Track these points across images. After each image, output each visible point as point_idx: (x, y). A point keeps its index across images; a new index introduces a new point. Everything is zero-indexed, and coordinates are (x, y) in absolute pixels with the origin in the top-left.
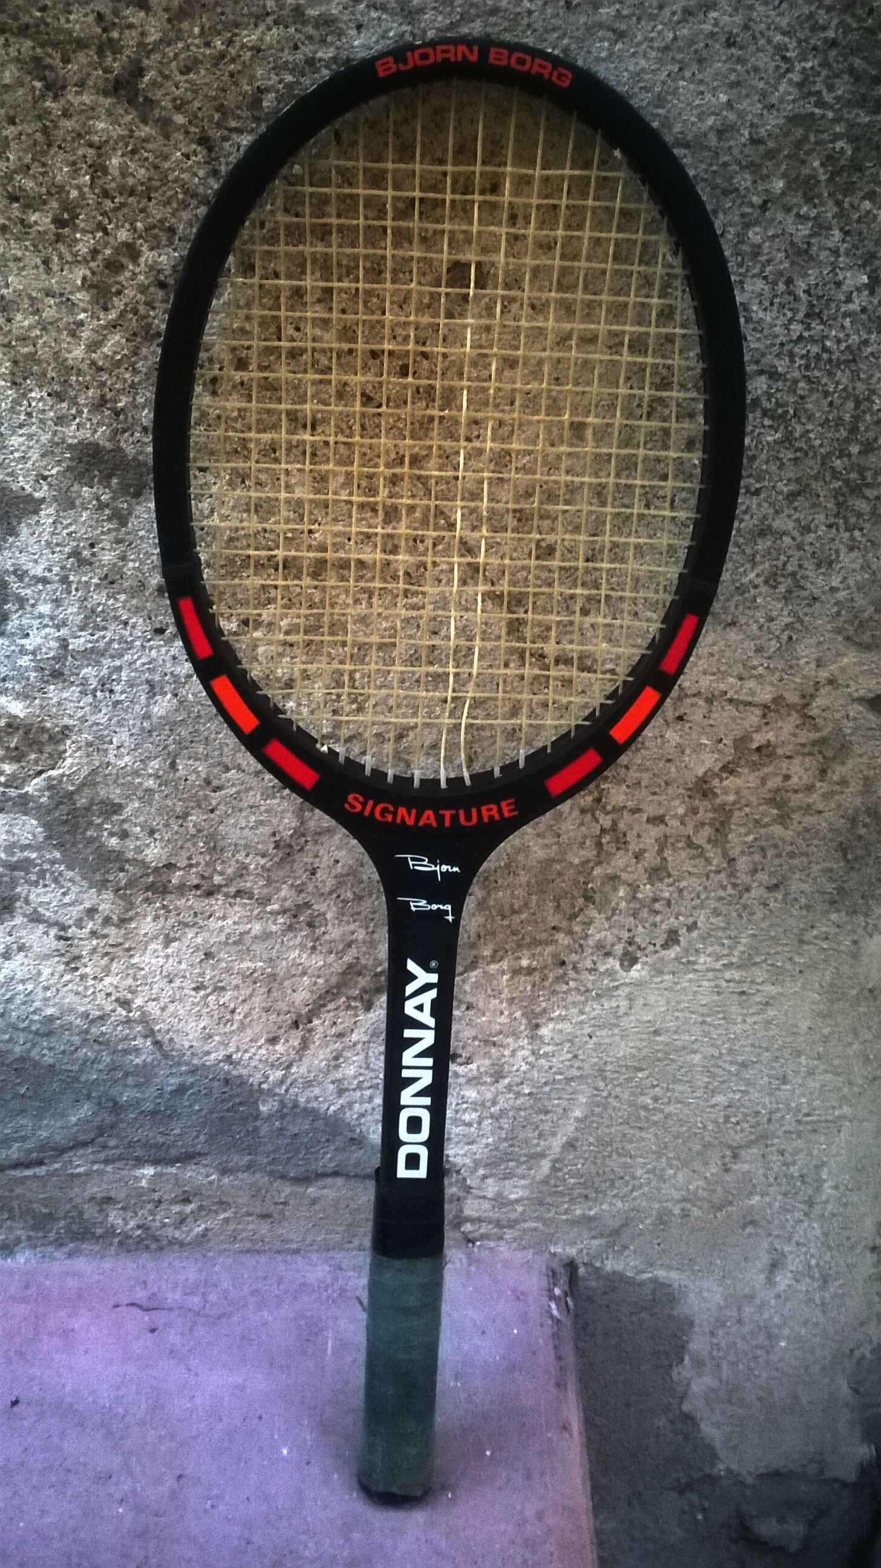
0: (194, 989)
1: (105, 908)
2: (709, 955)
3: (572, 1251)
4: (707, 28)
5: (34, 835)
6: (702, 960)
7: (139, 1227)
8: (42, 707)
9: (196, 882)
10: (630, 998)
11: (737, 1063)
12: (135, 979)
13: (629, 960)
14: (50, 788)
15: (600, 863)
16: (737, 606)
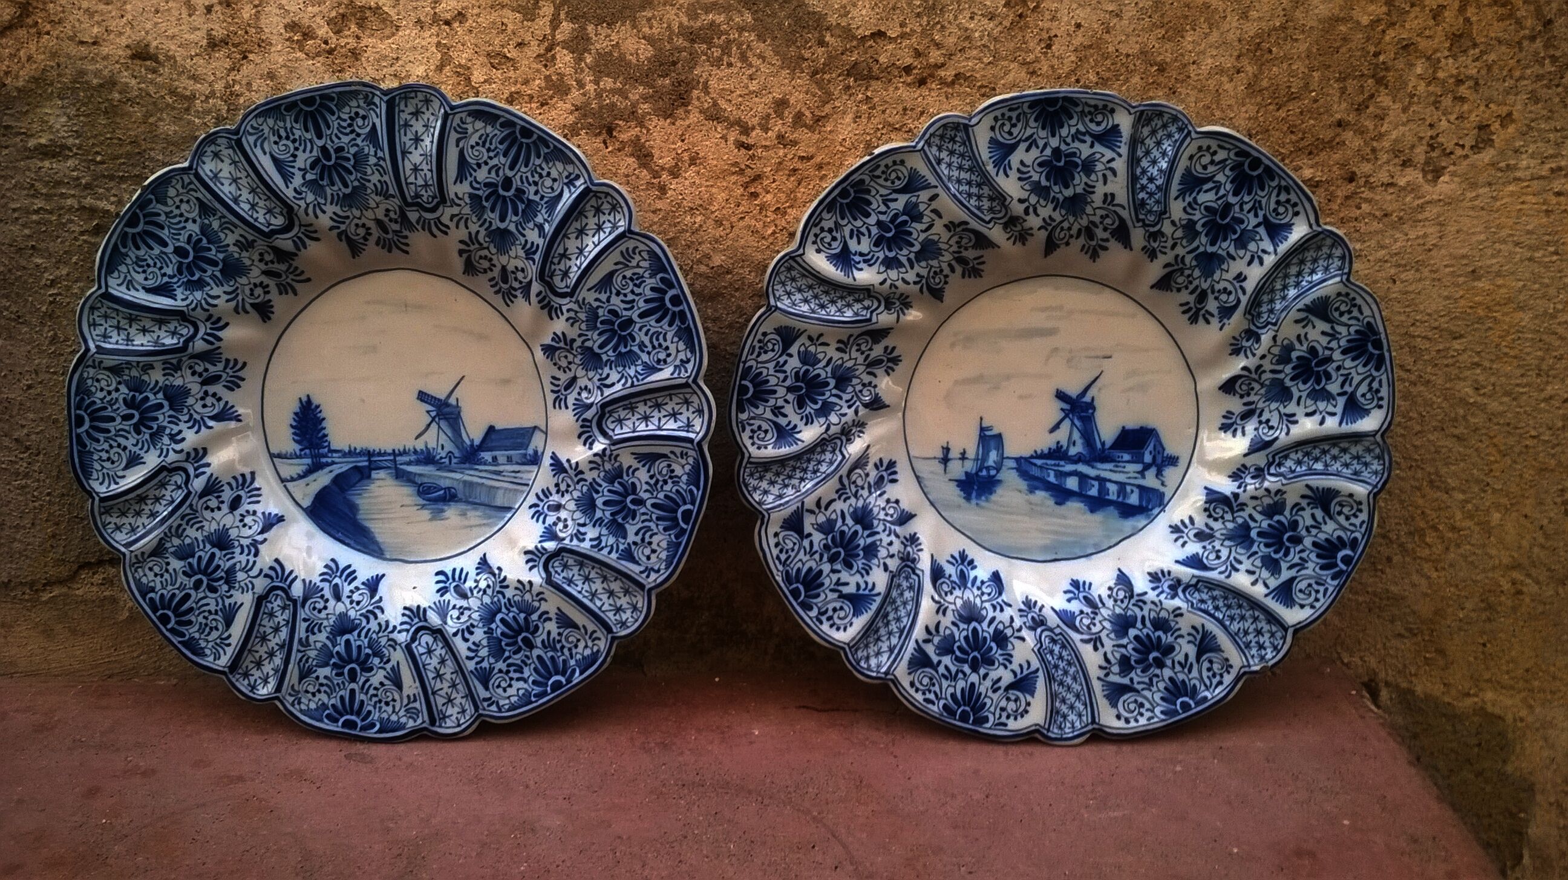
1: (798, 99)
2: (1532, 157)
3: (1373, 662)
6: (1524, 164)
9: (908, 61)
10: (1441, 224)
13: (1435, 173)
15: (1393, 24)
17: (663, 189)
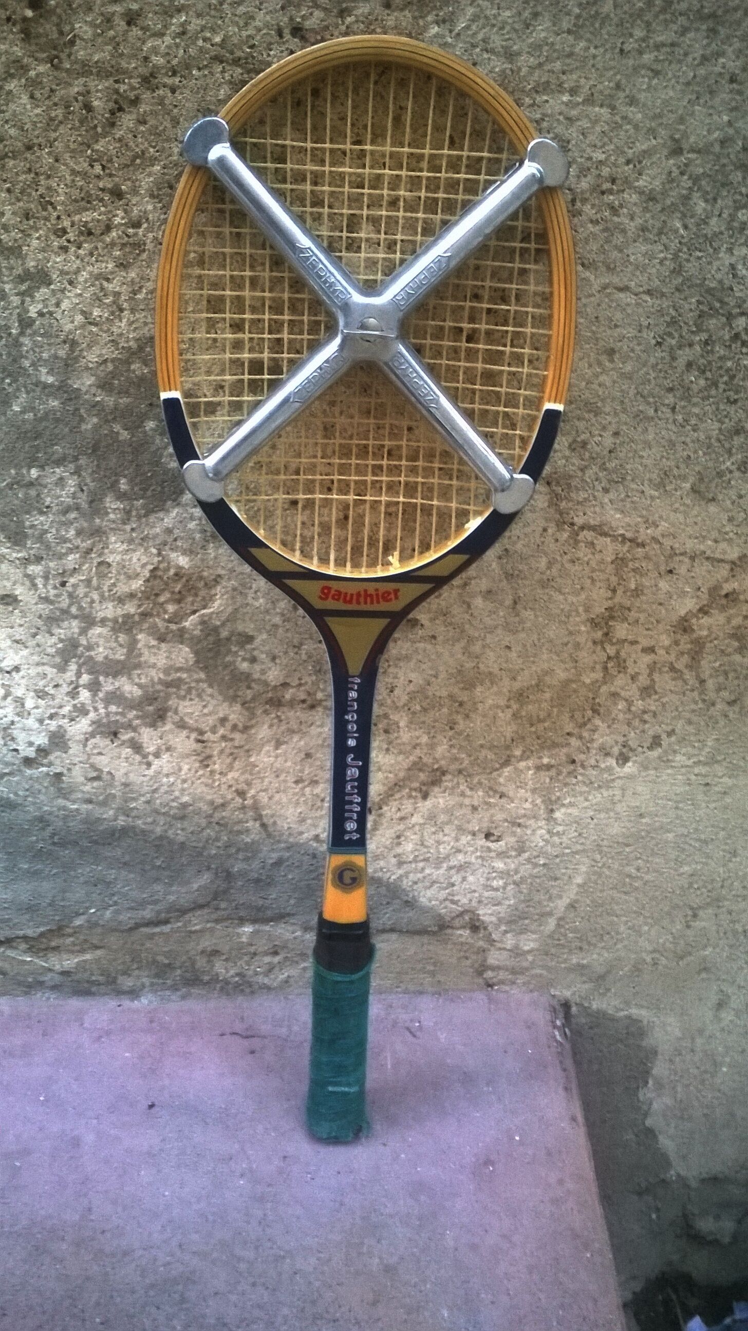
0: (296, 782)
1: (233, 717)
2: (684, 755)
3: (567, 994)
4: (718, 69)
5: (187, 660)
6: (678, 758)
7: (237, 975)
8: (202, 560)
9: (303, 697)
10: (623, 790)
11: (699, 840)
12: (251, 774)
13: (623, 759)
14: (203, 623)
15: (605, 683)
16: (717, 486)
17: (149, 765)
